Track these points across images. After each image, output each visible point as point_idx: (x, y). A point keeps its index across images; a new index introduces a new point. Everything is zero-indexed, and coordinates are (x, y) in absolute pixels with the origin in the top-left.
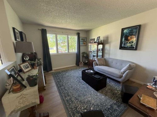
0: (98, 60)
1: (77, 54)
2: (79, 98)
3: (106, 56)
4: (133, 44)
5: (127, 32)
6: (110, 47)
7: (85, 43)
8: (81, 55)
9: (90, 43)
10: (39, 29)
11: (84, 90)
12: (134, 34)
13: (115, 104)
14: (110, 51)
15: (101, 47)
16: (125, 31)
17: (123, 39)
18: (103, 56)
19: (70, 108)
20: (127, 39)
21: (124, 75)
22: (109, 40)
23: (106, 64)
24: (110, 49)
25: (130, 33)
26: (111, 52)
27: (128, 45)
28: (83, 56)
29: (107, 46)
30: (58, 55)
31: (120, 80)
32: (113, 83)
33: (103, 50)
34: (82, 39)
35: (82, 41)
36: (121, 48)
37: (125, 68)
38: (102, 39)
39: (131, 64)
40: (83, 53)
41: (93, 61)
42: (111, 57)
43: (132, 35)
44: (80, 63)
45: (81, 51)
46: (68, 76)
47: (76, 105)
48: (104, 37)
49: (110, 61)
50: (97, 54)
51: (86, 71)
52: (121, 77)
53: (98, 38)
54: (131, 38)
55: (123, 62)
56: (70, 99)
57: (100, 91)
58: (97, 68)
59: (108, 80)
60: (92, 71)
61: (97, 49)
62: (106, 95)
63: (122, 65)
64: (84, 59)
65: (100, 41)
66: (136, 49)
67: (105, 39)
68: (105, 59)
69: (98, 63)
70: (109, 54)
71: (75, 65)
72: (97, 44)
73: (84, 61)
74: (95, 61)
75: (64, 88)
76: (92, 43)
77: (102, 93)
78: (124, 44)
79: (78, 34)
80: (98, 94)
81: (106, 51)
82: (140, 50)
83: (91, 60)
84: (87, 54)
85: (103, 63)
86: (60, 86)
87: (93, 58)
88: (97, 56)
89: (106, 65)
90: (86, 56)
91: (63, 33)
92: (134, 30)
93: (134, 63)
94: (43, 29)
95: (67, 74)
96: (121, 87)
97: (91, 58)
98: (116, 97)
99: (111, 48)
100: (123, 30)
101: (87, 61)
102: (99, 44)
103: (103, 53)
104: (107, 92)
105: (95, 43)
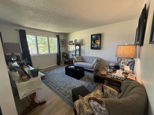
0: (77, 58)
1: (57, 55)
2: (67, 86)
3: (82, 55)
4: (98, 45)
5: (95, 37)
6: (84, 47)
7: (64, 45)
8: (61, 55)
9: (69, 44)
10: (16, 30)
11: (69, 81)
12: (98, 39)
13: (90, 84)
14: (84, 50)
15: (78, 47)
16: (93, 37)
17: (93, 42)
18: (80, 55)
19: (61, 93)
20: (94, 42)
21: (94, 66)
22: (84, 43)
23: (83, 60)
24: (84, 49)
25: (96, 38)
26: (86, 51)
27: (96, 46)
28: (63, 56)
29: (82, 47)
30: (39, 56)
31: (92, 70)
32: (88, 73)
33: (80, 50)
34: (61, 41)
35: (62, 42)
36: (92, 48)
37: (95, 61)
38: (78, 41)
39: (98, 58)
40: (64, 53)
41: (72, 59)
42: (86, 55)
43: (97, 39)
44: (61, 62)
45: (62, 52)
46: (52, 74)
47: (65, 91)
48: (80, 40)
49: (85, 58)
50: (76, 54)
51: (69, 67)
52: (93, 68)
53: (75, 40)
54: (97, 42)
55: (93, 58)
56: (60, 88)
57: (81, 79)
58: (76, 64)
59: (85, 72)
60: (73, 67)
61: (75, 50)
62: (85, 81)
63: (93, 60)
64: (64, 59)
65: (77, 43)
66: (100, 49)
67: (81, 41)
68: (82, 57)
69: (77, 60)
70: (84, 53)
71: (56, 65)
72: (75, 45)
73: (64, 60)
74: (74, 59)
75: (52, 83)
76: (71, 44)
77: (82, 80)
78: (93, 45)
79: (58, 37)
80: (80, 81)
81: (82, 51)
82: (102, 49)
83: (71, 59)
84: (67, 54)
85: (80, 61)
86: (48, 82)
87: (72, 57)
88: (76, 55)
89: (83, 62)
90: (66, 56)
91: (43, 35)
92: (98, 37)
93: (99, 58)
94: (22, 30)
95: (51, 73)
96: (93, 75)
97: (71, 57)
98: (91, 80)
99: (86, 49)
100: (92, 36)
101: (67, 60)
102: (76, 45)
103: (80, 52)
104: (85, 79)
105: (73, 44)
